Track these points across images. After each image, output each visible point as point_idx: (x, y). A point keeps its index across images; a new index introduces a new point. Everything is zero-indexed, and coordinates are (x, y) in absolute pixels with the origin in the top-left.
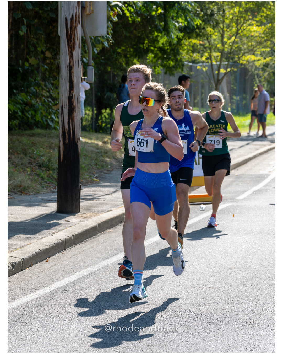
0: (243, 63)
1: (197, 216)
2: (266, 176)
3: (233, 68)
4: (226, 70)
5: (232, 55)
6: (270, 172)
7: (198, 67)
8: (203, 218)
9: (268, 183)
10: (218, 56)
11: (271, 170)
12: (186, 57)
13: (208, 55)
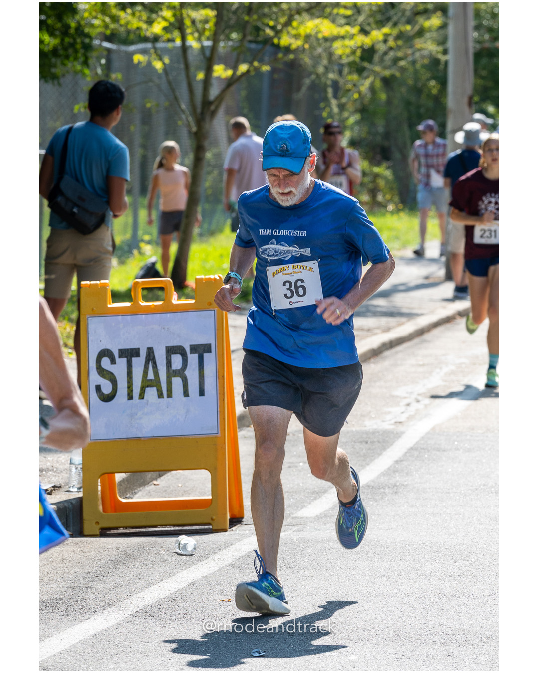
0: (294, 47)
1: (169, 574)
2: (387, 439)
3: (256, 64)
4: (235, 68)
5: (255, 17)
6: (400, 423)
7: (137, 58)
8: (193, 583)
9: (397, 462)
10: (206, 21)
11: (403, 418)
12: (97, 22)
13: (174, 16)
